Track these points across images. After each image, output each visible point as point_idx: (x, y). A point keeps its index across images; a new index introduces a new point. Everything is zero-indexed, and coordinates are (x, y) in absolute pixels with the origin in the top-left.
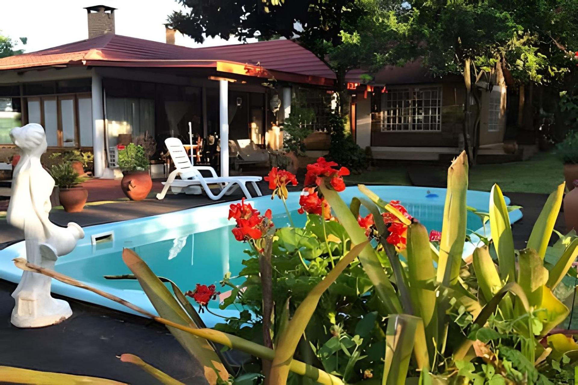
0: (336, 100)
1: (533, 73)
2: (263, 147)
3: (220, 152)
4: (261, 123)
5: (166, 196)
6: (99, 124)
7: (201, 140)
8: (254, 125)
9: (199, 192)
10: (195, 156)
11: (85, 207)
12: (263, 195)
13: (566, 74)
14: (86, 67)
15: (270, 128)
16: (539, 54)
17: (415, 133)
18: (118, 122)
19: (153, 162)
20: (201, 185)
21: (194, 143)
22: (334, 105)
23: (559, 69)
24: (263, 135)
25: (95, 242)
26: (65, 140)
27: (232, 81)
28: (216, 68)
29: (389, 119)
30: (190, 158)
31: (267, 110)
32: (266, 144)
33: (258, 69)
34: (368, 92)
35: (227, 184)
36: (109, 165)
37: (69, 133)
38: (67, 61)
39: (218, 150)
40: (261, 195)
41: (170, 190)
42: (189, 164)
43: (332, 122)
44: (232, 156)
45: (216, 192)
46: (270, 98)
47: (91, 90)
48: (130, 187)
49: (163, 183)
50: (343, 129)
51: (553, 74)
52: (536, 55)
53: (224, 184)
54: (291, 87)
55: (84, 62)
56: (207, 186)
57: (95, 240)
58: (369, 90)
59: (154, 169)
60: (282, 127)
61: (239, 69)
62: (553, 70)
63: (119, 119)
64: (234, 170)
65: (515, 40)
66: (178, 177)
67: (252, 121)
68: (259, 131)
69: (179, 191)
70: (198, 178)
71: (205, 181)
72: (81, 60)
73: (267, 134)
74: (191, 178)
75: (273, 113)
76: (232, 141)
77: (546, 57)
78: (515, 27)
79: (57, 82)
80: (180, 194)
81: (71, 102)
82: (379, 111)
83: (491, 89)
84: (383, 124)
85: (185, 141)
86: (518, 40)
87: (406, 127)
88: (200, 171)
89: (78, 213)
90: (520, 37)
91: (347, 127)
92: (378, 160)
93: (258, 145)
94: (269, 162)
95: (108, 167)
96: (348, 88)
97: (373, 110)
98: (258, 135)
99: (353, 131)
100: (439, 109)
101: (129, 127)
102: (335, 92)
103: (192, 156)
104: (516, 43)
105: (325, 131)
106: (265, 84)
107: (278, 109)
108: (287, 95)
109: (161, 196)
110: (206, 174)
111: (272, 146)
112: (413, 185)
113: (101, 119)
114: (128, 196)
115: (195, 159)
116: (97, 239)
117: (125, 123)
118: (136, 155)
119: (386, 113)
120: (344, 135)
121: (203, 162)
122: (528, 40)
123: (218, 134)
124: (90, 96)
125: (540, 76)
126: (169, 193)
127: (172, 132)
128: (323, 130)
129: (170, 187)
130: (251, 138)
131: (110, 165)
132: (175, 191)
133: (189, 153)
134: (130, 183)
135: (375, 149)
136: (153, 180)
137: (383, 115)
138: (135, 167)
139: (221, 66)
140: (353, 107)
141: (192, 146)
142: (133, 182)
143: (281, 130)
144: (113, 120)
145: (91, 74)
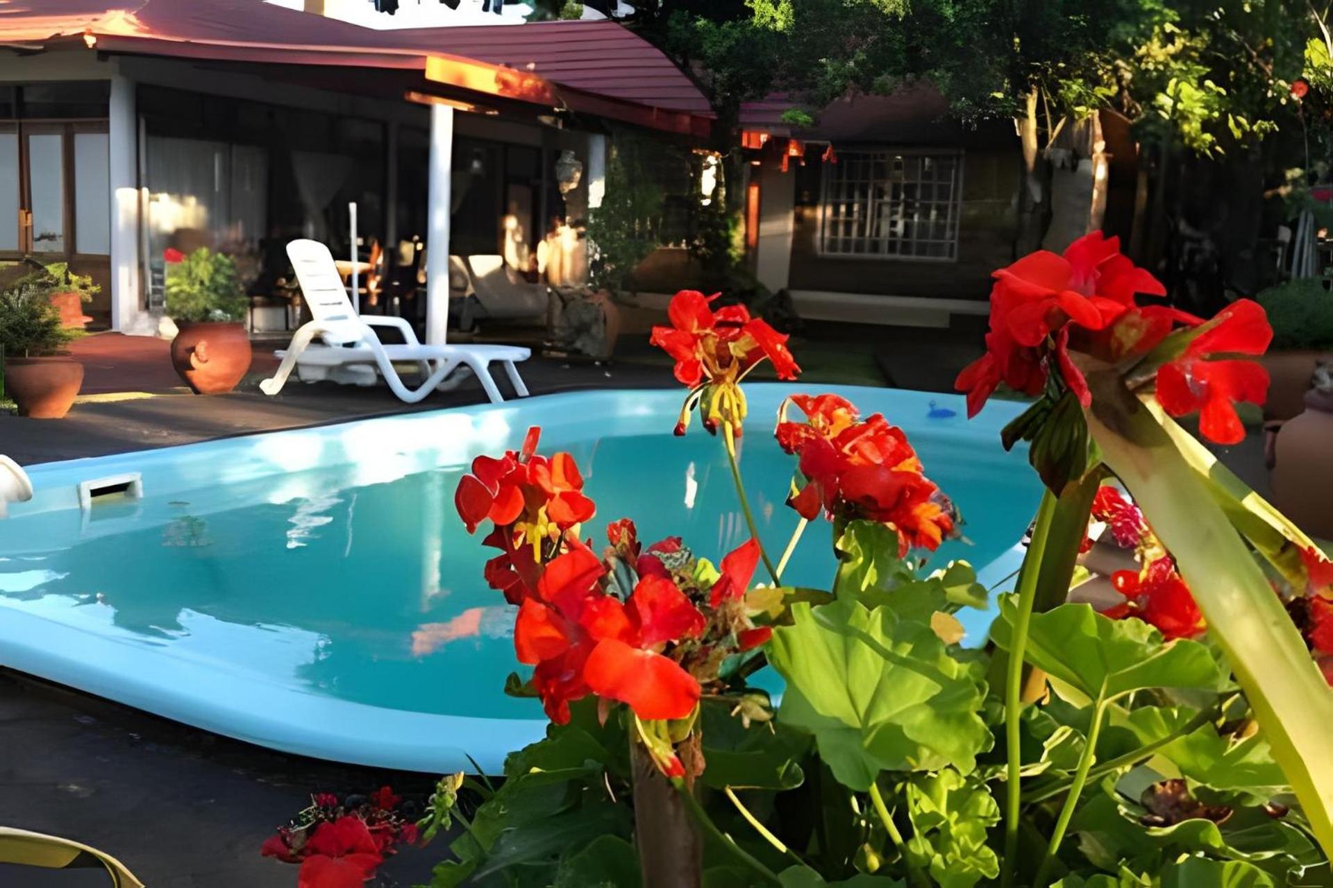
0: (713, 170)
1: (1191, 127)
2: (532, 277)
3: (425, 285)
4: (528, 220)
5: (287, 386)
6: (125, 198)
7: (379, 255)
8: (511, 223)
9: (371, 380)
10: (363, 291)
11: (75, 407)
12: (532, 394)
13: (1269, 135)
14: (95, 53)
15: (552, 230)
16: (1209, 83)
17: (894, 263)
18: (176, 196)
19: (257, 299)
20: (374, 364)
21: (362, 259)
22: (708, 182)
23: (1252, 123)
24: (533, 249)
25: (88, 501)
26: (37, 235)
27: (464, 107)
28: (423, 72)
29: (834, 224)
30: (350, 295)
31: (545, 184)
32: (541, 269)
33: (529, 82)
34: (791, 159)
35: (441, 363)
36: (148, 303)
37: (48, 217)
38: (46, 33)
39: (422, 279)
40: (527, 393)
41: (295, 372)
42: (349, 310)
43: (702, 225)
44: (458, 294)
45: (412, 382)
46: (558, 155)
47: (106, 114)
48: (194, 361)
49: (280, 353)
50: (727, 242)
51: (1237, 134)
52: (1201, 86)
53: (432, 362)
54: (607, 134)
55: (90, 41)
56: (390, 365)
57: (89, 494)
58: (793, 152)
59: (260, 320)
60: (582, 229)
61: (483, 78)
62: (1238, 125)
63: (178, 191)
64: (459, 330)
65: (1155, 46)
66: (318, 340)
67: (506, 212)
68: (524, 237)
69: (320, 375)
70: (370, 344)
71: (386, 354)
72: (82, 34)
73: (542, 246)
74: (350, 345)
75: (560, 195)
76: (457, 260)
77: (1223, 92)
78: (1160, 13)
79: (20, 88)
80: (320, 384)
81: (55, 142)
82: (813, 204)
83: (1074, 167)
84: (820, 236)
85: (340, 253)
86: (1163, 46)
87: (875, 247)
88: (376, 328)
89: (54, 420)
90: (1169, 38)
91: (737, 237)
92: (805, 321)
93: (520, 272)
94: (545, 316)
95: (147, 307)
96: (744, 143)
97: (799, 203)
98: (519, 246)
99: (751, 248)
100: (955, 207)
101: (202, 212)
102: (712, 151)
103: (356, 290)
104: (1156, 52)
105: (683, 246)
106: (546, 120)
107: (573, 186)
108: (598, 150)
109: (272, 386)
110: (389, 336)
111: (555, 276)
112: (892, 384)
113: (130, 186)
114: (189, 383)
115: (364, 299)
116: (95, 493)
117: (192, 201)
118: (212, 280)
119: (829, 211)
120: (729, 258)
121: (384, 308)
122: (1185, 47)
123: (424, 239)
124: (104, 128)
125: (1208, 137)
126: (295, 379)
127: (310, 228)
128: (678, 243)
129: (297, 365)
130: (503, 254)
131: (151, 304)
132: (309, 375)
133: (348, 281)
134: (193, 349)
135: (797, 295)
136: (256, 346)
137: (822, 214)
138: (207, 311)
139: (437, 68)
140: (754, 192)
141: (355, 267)
142: (201, 347)
143: (580, 236)
144: (161, 191)
145: (108, 71)
